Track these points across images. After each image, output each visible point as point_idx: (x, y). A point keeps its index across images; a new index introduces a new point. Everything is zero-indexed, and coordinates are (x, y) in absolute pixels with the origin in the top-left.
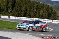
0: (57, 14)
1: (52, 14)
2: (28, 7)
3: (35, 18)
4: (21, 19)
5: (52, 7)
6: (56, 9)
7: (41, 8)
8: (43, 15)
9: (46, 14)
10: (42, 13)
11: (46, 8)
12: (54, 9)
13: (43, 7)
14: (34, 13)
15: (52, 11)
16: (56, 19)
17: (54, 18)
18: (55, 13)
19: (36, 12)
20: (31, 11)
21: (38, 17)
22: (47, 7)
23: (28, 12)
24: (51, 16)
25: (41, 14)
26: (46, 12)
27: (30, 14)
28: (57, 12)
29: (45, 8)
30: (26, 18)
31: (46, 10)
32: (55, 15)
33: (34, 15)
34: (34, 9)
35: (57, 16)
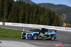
0: (60, 20)
1: (55, 20)
2: (27, 11)
3: (35, 24)
4: (18, 26)
5: (54, 11)
6: (59, 14)
7: (42, 13)
8: (44, 21)
9: (47, 20)
10: (43, 18)
11: (48, 13)
12: (56, 14)
13: (44, 11)
14: (34, 18)
15: (55, 16)
16: (59, 25)
17: (57, 25)
18: (58, 19)
19: (36, 17)
20: (30, 16)
21: (38, 23)
22: (48, 11)
23: (27, 18)
24: (53, 22)
25: (41, 19)
26: (48, 17)
27: (29, 19)
28: (60, 18)
29: (46, 13)
30: (23, 24)
31: (48, 15)
32: (57, 20)
33: (34, 21)
34: (34, 14)
35: (60, 22)
